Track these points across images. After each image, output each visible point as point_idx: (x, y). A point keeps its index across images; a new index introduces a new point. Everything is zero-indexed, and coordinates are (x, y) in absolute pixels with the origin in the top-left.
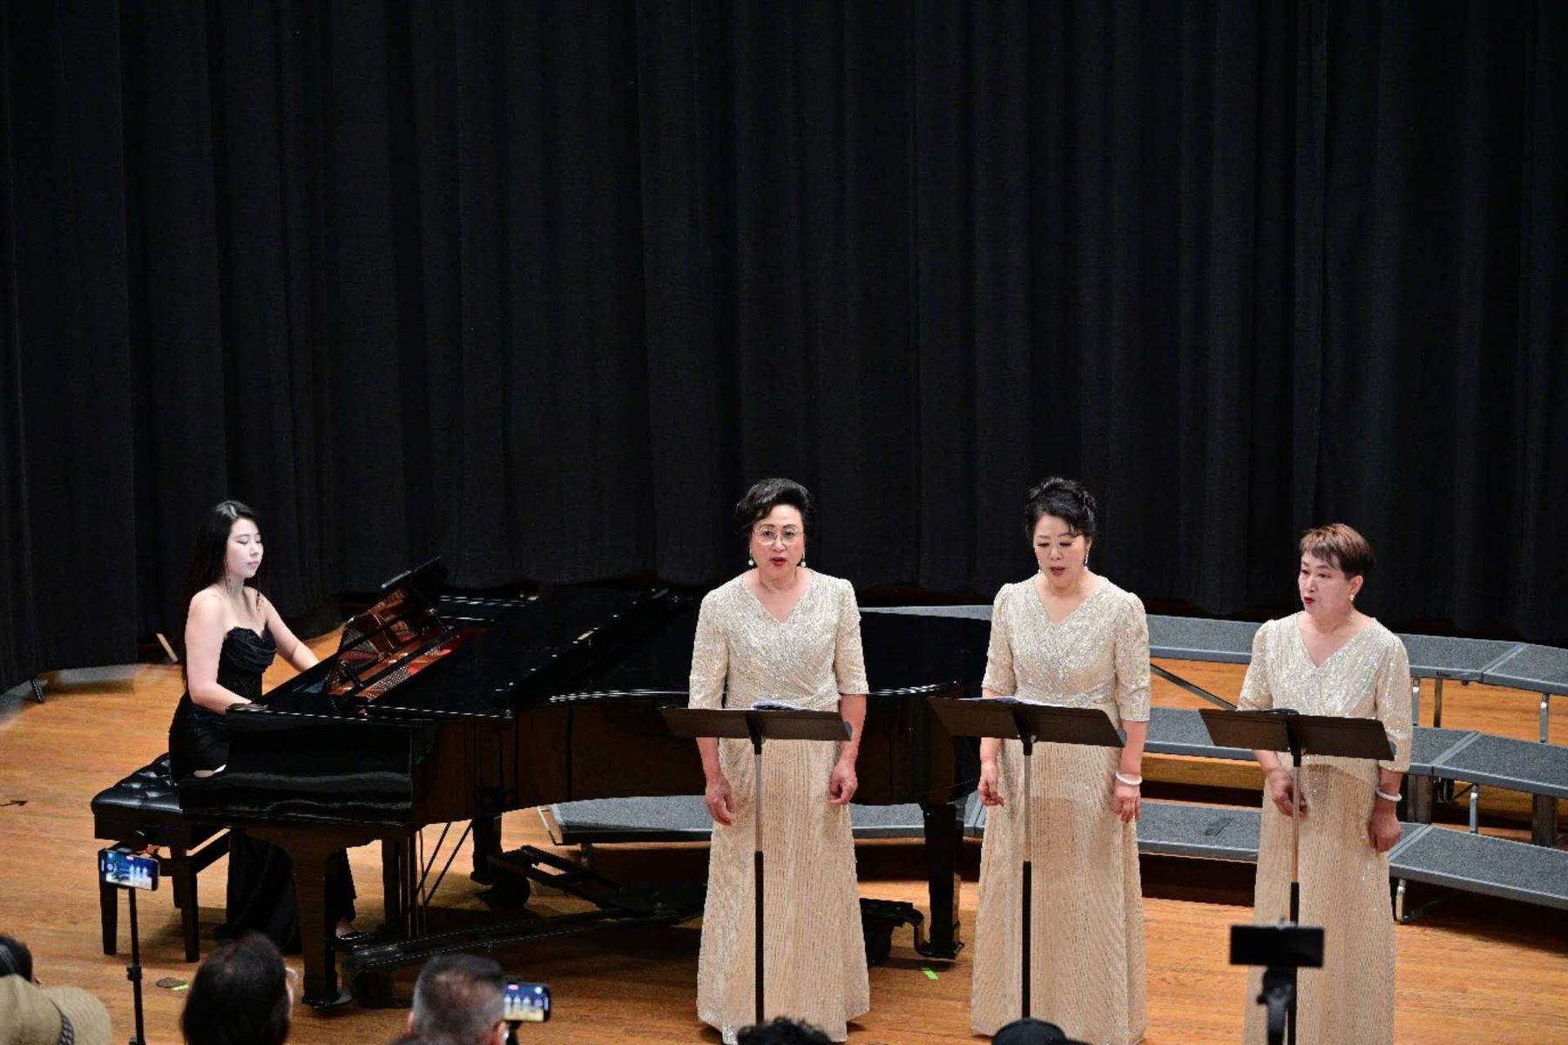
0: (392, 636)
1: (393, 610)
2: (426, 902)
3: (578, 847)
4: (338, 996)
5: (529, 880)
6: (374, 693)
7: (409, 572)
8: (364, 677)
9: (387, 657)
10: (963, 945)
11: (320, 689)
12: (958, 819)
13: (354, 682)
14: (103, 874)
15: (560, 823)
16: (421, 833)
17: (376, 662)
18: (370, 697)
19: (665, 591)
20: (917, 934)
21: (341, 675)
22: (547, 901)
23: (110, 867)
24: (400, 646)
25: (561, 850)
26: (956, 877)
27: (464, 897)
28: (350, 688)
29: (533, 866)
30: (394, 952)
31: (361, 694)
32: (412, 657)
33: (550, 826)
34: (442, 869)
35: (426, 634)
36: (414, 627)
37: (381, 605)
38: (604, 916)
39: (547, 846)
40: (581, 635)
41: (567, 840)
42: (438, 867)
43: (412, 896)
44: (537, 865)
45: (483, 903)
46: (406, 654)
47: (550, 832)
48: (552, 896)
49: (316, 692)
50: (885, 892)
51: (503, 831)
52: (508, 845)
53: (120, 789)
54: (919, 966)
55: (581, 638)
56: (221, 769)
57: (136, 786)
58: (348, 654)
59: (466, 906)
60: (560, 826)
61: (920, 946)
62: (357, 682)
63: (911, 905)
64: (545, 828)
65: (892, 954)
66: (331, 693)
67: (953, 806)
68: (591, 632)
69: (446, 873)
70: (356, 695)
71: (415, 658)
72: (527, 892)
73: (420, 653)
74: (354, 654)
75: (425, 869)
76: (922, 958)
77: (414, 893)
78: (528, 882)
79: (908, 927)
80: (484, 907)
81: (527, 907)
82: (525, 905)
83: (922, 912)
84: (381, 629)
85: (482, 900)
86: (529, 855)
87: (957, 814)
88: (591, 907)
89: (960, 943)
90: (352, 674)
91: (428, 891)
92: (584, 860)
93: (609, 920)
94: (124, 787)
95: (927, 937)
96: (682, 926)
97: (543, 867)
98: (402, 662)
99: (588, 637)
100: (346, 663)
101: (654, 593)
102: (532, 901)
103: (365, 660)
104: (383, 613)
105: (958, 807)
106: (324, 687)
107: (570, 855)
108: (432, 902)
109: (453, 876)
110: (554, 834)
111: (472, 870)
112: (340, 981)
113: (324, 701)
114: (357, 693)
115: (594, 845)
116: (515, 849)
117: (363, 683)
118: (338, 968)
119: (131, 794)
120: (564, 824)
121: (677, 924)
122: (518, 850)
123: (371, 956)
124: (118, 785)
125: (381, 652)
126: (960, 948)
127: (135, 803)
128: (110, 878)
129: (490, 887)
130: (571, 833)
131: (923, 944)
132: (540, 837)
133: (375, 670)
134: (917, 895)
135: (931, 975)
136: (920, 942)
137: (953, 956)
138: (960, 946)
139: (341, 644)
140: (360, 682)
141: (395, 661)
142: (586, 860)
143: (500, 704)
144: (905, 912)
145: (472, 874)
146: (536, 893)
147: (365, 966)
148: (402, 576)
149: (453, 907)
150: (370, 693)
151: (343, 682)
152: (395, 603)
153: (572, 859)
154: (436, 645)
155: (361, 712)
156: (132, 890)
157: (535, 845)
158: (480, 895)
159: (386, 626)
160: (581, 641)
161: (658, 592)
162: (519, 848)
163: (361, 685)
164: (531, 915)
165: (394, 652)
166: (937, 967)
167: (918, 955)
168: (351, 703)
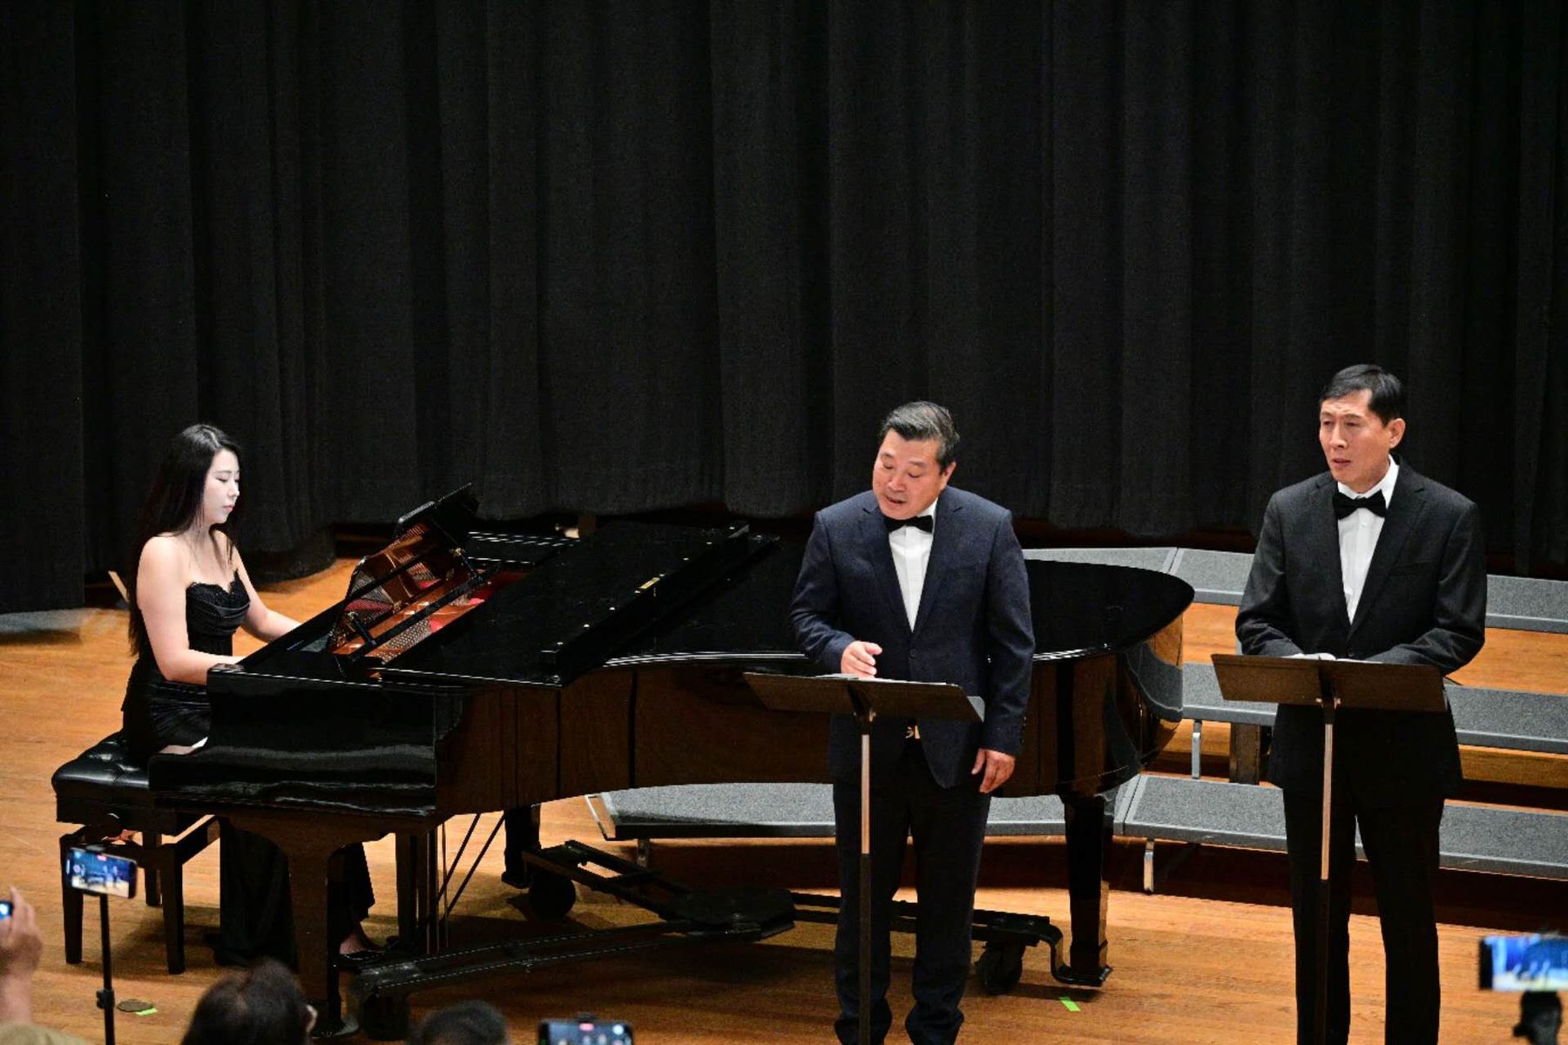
0: (410, 583)
1: (411, 548)
2: (449, 909)
3: (634, 843)
4: (342, 1025)
5: (574, 882)
6: (388, 652)
7: (432, 503)
8: (376, 632)
9: (403, 607)
10: (1111, 970)
11: (323, 646)
12: (1107, 814)
13: (366, 640)
14: (67, 879)
15: (612, 813)
16: (443, 826)
17: (388, 615)
18: (387, 659)
19: (746, 529)
20: (1054, 955)
21: (347, 630)
22: (596, 909)
23: (77, 868)
24: (421, 594)
25: (613, 847)
26: (1104, 885)
27: (494, 903)
28: (358, 646)
29: (580, 865)
30: (411, 972)
31: (372, 654)
32: (434, 607)
33: (599, 816)
34: (469, 869)
35: (451, 580)
36: (436, 570)
37: (397, 544)
38: (669, 928)
39: (596, 841)
40: (643, 583)
41: (622, 833)
42: (465, 865)
43: (431, 904)
44: (584, 864)
45: (517, 910)
46: (426, 604)
47: (599, 824)
48: (604, 902)
49: (318, 650)
50: (1013, 903)
51: (542, 821)
52: (548, 839)
53: (87, 761)
54: (1054, 994)
55: (645, 587)
56: (201, 743)
57: (106, 757)
58: (357, 603)
59: (496, 914)
60: (613, 817)
61: (1058, 971)
62: (367, 638)
63: (1046, 919)
64: (593, 818)
65: (1022, 981)
66: (335, 652)
67: (1101, 799)
68: (657, 579)
69: (475, 872)
70: (366, 656)
71: (437, 609)
72: (572, 898)
73: (443, 603)
74: (364, 603)
75: (448, 868)
76: (1059, 985)
77: (435, 902)
78: (572, 884)
79: (1043, 946)
80: (518, 916)
81: (572, 916)
82: (569, 914)
83: (1061, 929)
84: (395, 573)
85: (516, 906)
86: (574, 853)
87: (1106, 808)
88: (652, 918)
89: (1107, 967)
90: (362, 628)
91: (451, 894)
92: (642, 860)
93: (675, 934)
94: (91, 759)
95: (1067, 960)
96: (764, 942)
97: (592, 867)
98: (421, 615)
99: (652, 586)
100: (354, 615)
101: (732, 532)
102: (578, 908)
103: (378, 610)
104: (399, 552)
105: (1108, 800)
106: (328, 644)
107: (623, 852)
108: (457, 909)
109: (482, 877)
110: (604, 826)
111: (504, 869)
112: (344, 1005)
113: (327, 662)
114: (368, 652)
115: (652, 840)
116: (558, 844)
117: (375, 640)
118: (342, 993)
119: (102, 767)
120: (617, 814)
121: (759, 940)
122: (561, 846)
123: (384, 976)
124: (84, 757)
125: (396, 601)
126: (1107, 974)
127: (107, 778)
128: (77, 883)
129: (526, 891)
130: (626, 826)
131: (1061, 968)
132: (586, 830)
133: (391, 623)
134: (1055, 906)
135: (1071, 1006)
136: (1058, 966)
137: (1099, 983)
138: (1107, 970)
139: (350, 590)
140: (372, 639)
141: (412, 613)
142: (644, 859)
143: (546, 669)
144: (1041, 928)
145: (504, 875)
146: (581, 899)
147: (376, 989)
148: (422, 508)
149: (479, 915)
150: (385, 652)
151: (350, 638)
152: (413, 541)
153: (625, 857)
154: (463, 593)
155: (373, 676)
156: (104, 898)
157: (580, 839)
158: (513, 901)
159: (403, 569)
160: (643, 590)
161: (737, 530)
162: (563, 843)
163: (374, 643)
164: (575, 927)
165: (412, 601)
166: (1077, 996)
167: (1055, 981)
168: (361, 665)
